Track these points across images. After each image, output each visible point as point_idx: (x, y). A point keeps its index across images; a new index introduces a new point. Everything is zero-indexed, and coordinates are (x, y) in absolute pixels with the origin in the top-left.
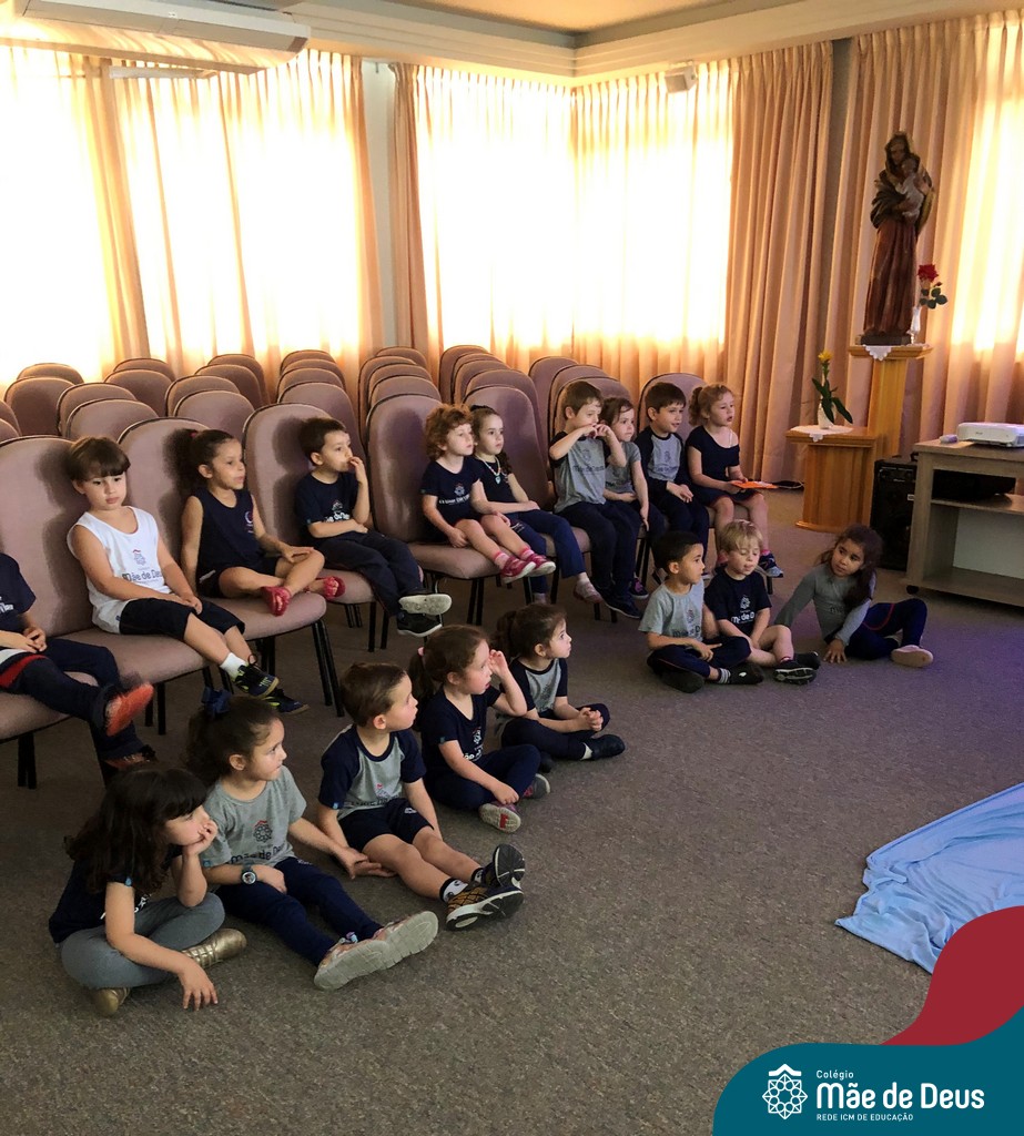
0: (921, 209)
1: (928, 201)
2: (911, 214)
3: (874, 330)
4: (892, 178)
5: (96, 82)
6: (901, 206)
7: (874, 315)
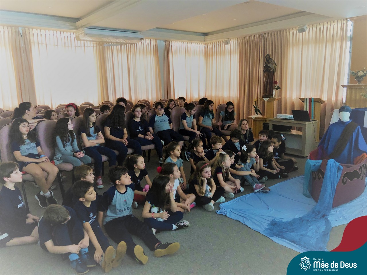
0: (274, 69)
1: (275, 68)
2: (272, 70)
3: (266, 95)
4: (267, 63)
5: (101, 47)
6: (269, 69)
7: (265, 91)
